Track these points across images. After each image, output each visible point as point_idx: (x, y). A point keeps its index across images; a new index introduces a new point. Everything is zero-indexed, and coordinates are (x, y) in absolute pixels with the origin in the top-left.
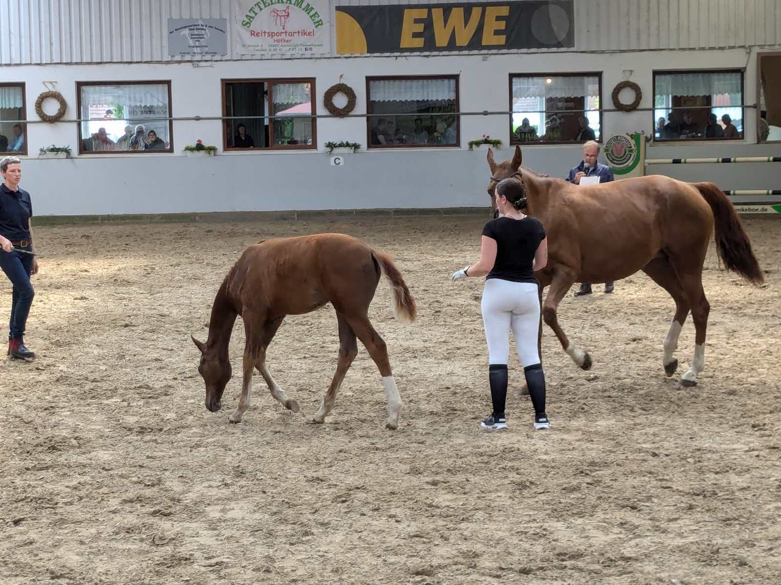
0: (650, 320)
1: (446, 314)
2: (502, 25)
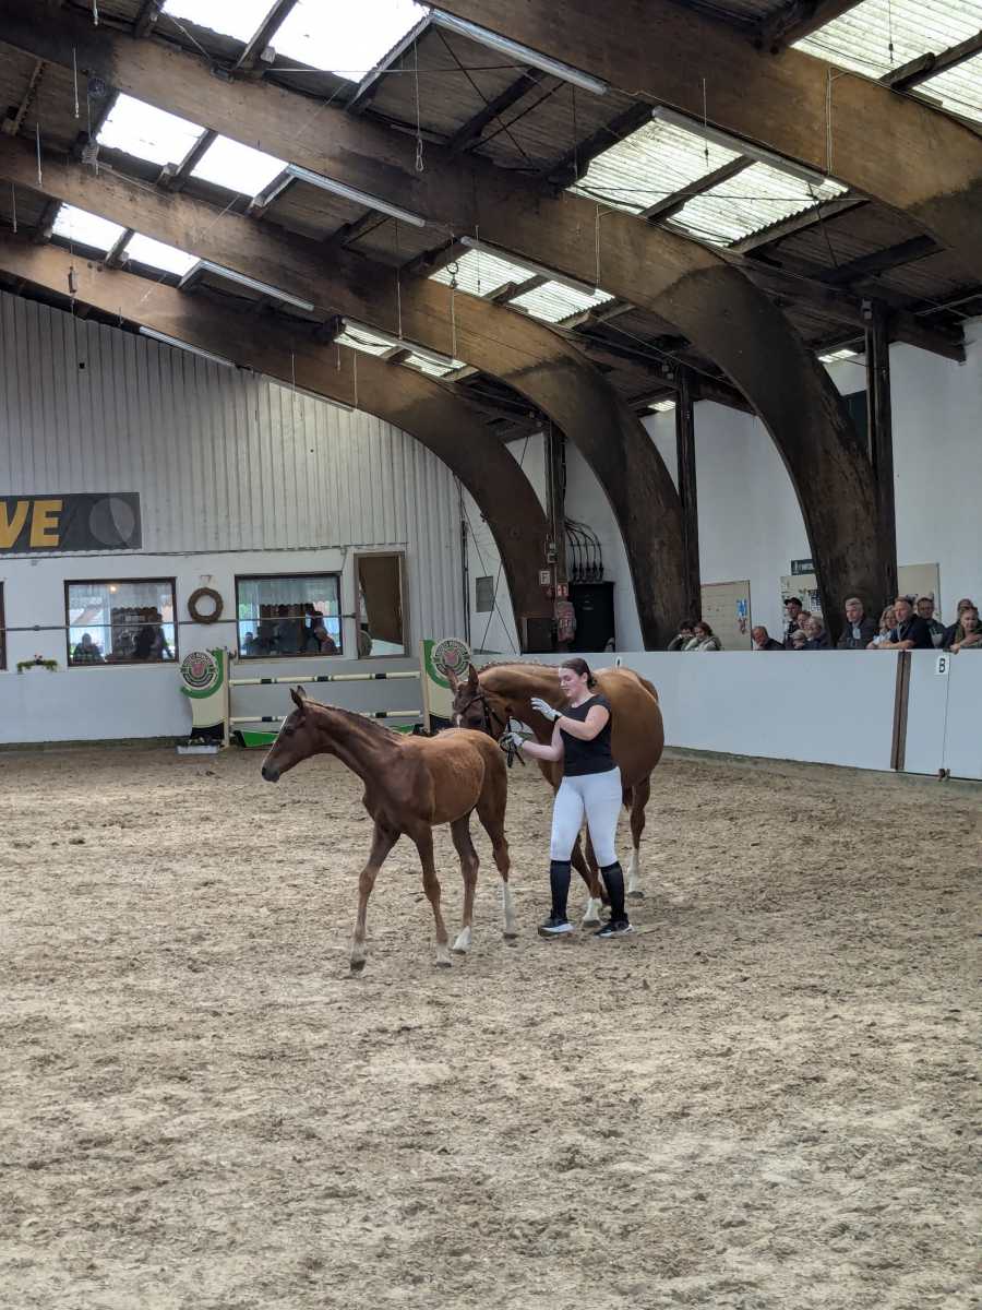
2: (54, 522)
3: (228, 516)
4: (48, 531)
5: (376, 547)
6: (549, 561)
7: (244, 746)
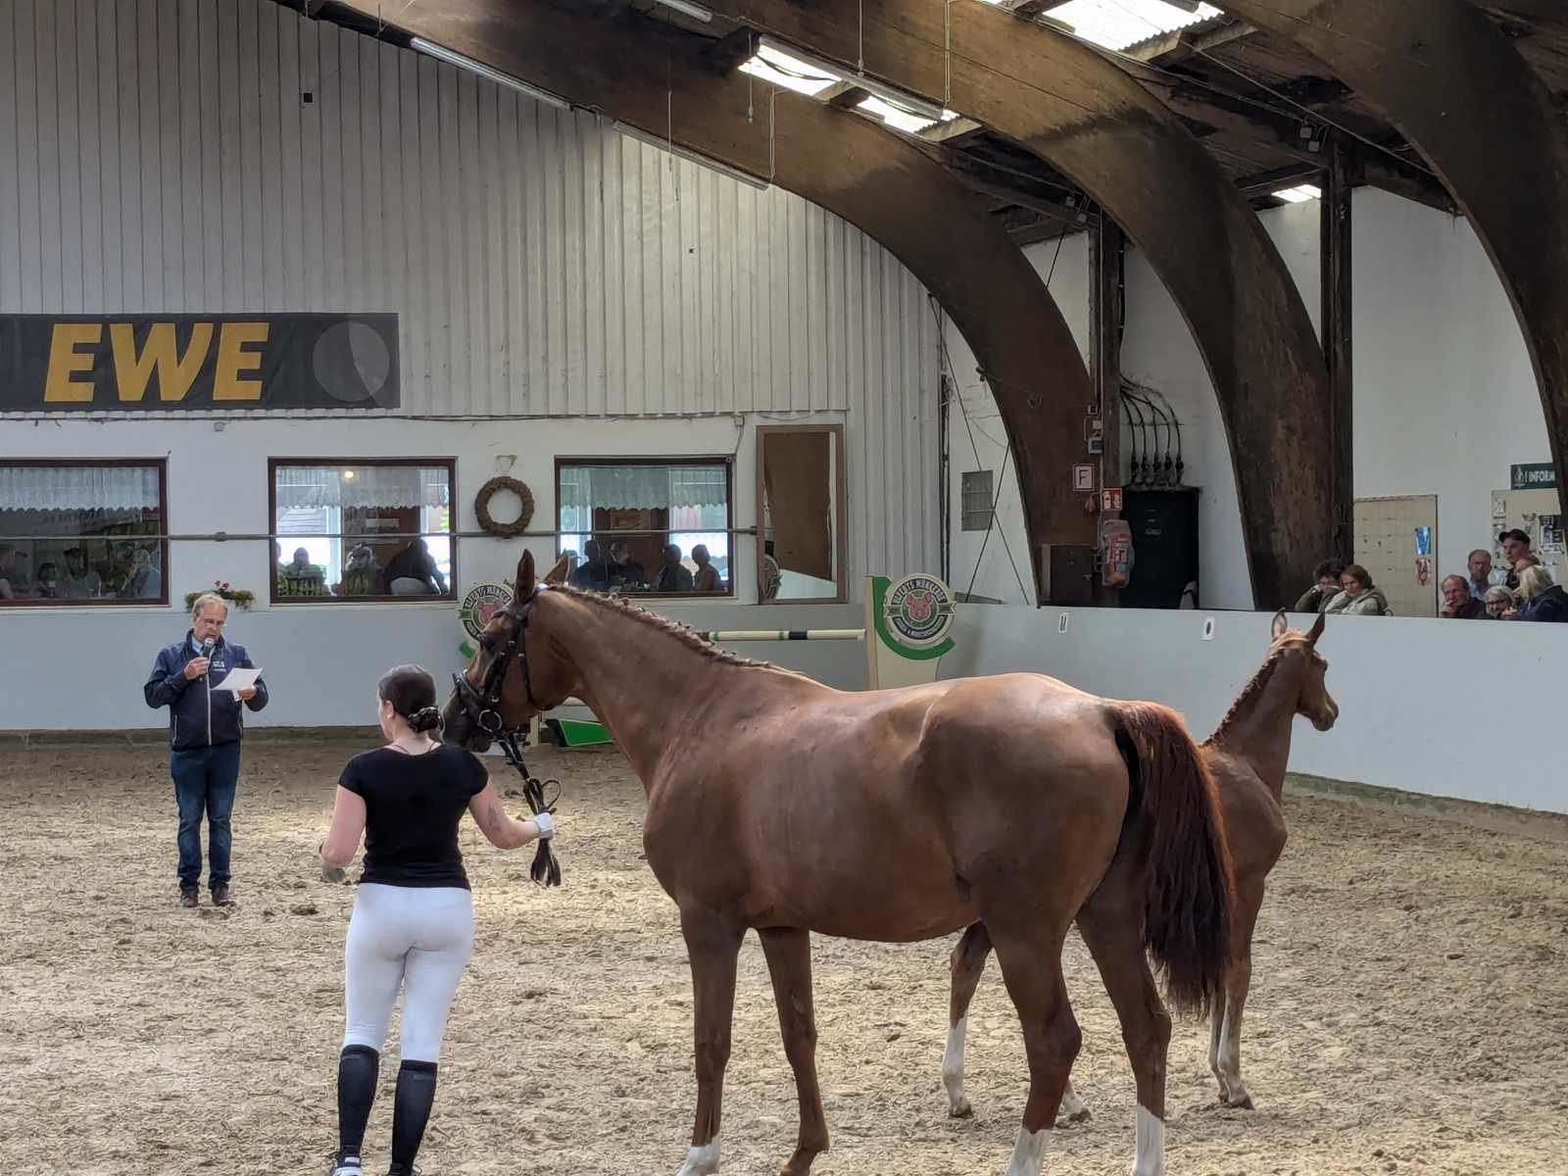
0: (560, 955)
1: (142, 945)
2: (254, 361)
3: (545, 359)
4: (244, 375)
5: (794, 416)
6: (1091, 451)
7: (563, 743)
